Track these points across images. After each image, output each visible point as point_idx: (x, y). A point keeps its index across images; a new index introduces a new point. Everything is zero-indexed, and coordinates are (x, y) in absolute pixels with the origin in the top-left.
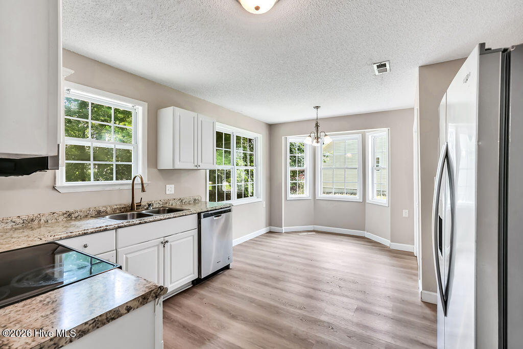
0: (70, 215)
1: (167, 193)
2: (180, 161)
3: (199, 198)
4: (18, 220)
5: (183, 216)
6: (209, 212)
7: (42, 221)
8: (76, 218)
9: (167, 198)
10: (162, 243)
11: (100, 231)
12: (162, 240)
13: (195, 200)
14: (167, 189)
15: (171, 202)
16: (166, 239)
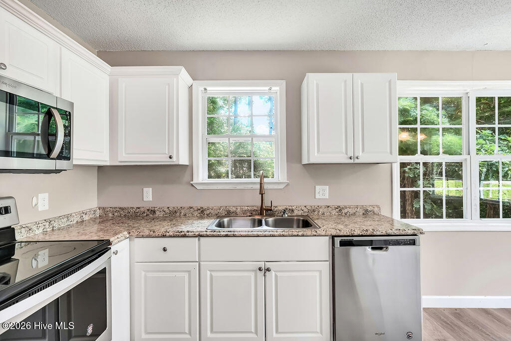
0: (202, 212)
1: (316, 197)
2: (318, 151)
3: (376, 209)
4: (167, 211)
5: (298, 236)
6: (355, 239)
7: (182, 214)
8: (208, 215)
9: (314, 203)
10: (260, 269)
11: (178, 236)
12: (262, 265)
13: (366, 211)
14: (317, 191)
15: (321, 210)
16: (268, 265)
